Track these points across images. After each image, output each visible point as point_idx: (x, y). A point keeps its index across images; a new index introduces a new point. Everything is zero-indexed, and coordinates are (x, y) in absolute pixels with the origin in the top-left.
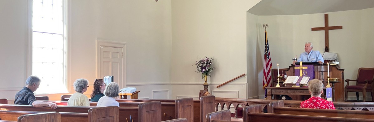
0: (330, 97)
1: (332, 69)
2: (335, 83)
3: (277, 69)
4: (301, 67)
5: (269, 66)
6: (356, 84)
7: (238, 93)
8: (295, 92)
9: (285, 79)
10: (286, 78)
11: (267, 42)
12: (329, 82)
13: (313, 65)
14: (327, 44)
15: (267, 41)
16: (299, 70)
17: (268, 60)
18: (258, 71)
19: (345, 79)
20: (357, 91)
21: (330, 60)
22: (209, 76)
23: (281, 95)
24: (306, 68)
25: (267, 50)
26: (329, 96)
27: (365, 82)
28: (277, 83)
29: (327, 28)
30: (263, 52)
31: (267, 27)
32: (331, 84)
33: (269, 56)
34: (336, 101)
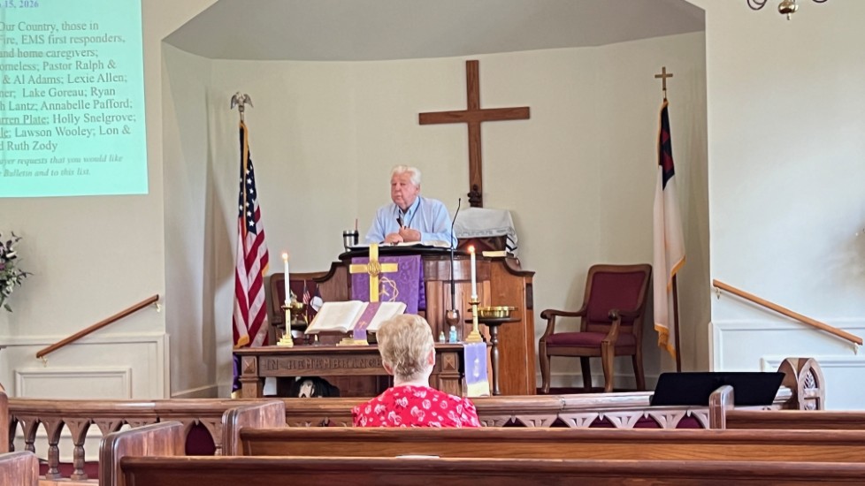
0: (478, 379)
1: (489, 273)
2: (498, 323)
3: (283, 275)
4: (377, 268)
5: (257, 263)
6: (581, 328)
7: (128, 374)
8: (350, 364)
9: (312, 313)
10: (316, 309)
11: (249, 168)
12: (476, 320)
13: (419, 257)
14: (477, 175)
15: (250, 163)
16: (365, 276)
17: (252, 237)
18: (213, 285)
19: (537, 310)
20: (585, 352)
21: (488, 235)
23: (297, 378)
24: (390, 267)
25: (249, 200)
26: (477, 375)
27: (609, 321)
28: (284, 328)
29: (474, 116)
30: (232, 209)
31: (246, 105)
32: (487, 328)
33: (255, 222)
34: (504, 393)
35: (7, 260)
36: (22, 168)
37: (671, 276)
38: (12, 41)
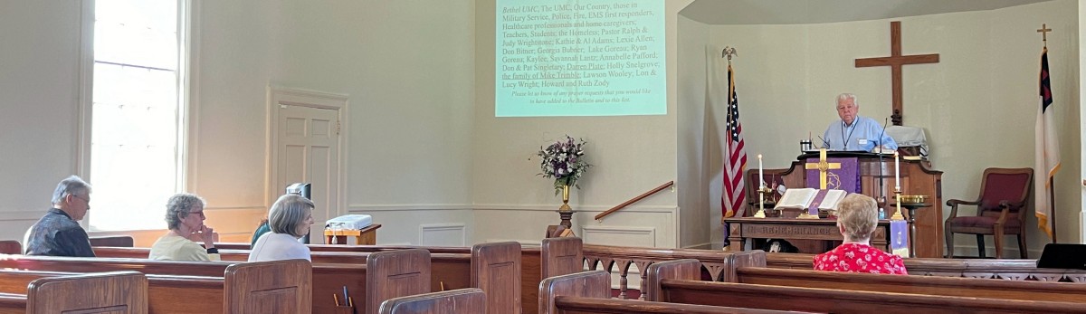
0: (900, 246)
1: (908, 172)
2: (916, 207)
3: (759, 170)
4: (824, 165)
5: (739, 161)
6: (978, 213)
7: (652, 233)
8: (806, 231)
9: (779, 197)
10: (781, 193)
11: (734, 97)
12: (899, 205)
13: (856, 159)
14: (898, 103)
15: (734, 94)
16: (817, 172)
17: (735, 144)
18: (708, 174)
19: (945, 199)
20: (979, 230)
21: (906, 145)
22: (573, 188)
23: (769, 239)
24: (835, 165)
25: (734, 119)
26: (900, 243)
27: (999, 209)
28: (758, 207)
29: (896, 61)
30: (722, 125)
31: (732, 55)
32: (907, 211)
33: (738, 133)
34: (919, 256)
35: (578, 156)
36: (588, 97)
37: (1049, 177)
38: (583, 16)
